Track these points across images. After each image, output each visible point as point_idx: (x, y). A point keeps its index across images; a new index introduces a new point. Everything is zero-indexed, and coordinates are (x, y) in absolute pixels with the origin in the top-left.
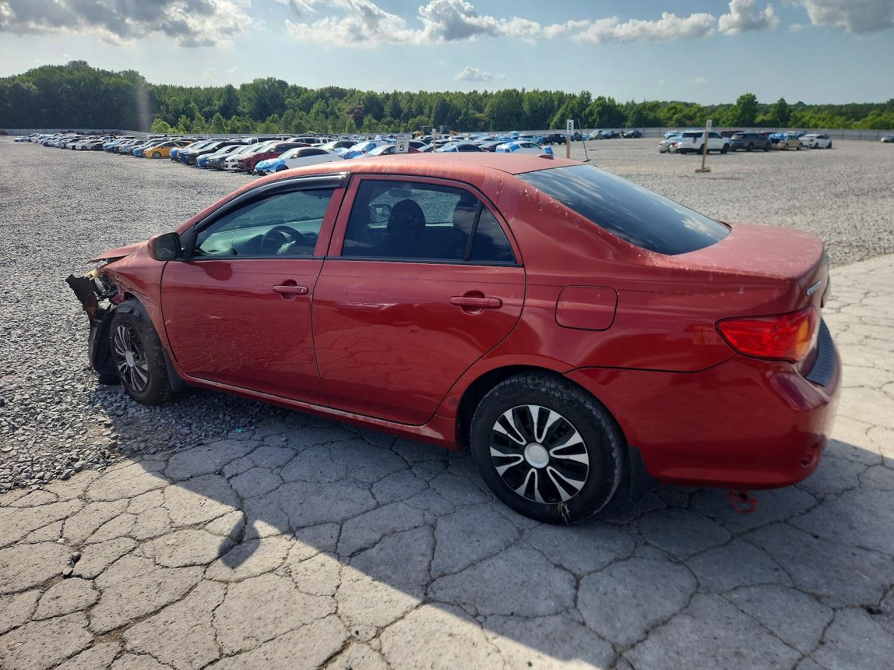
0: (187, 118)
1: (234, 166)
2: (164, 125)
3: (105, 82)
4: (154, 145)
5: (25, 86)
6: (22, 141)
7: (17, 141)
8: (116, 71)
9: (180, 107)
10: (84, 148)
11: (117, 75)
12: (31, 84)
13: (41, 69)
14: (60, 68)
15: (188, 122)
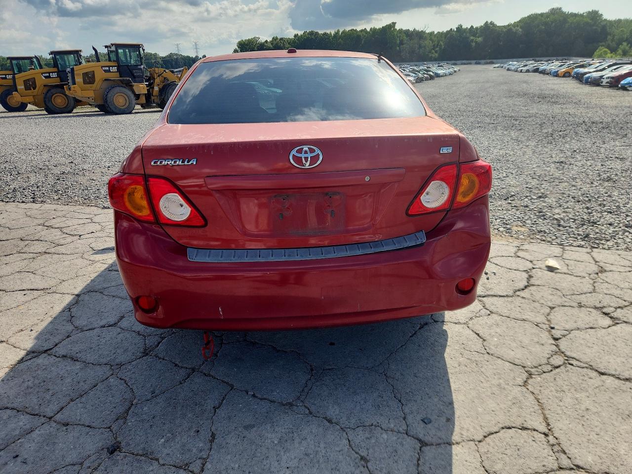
0: (628, 45)
1: (607, 83)
2: (605, 51)
3: (571, 21)
4: (568, 67)
5: (514, 30)
6: (498, 67)
7: (495, 67)
8: (581, 12)
9: (625, 36)
10: (528, 71)
11: (582, 15)
12: (518, 28)
13: (529, 17)
14: (542, 15)
15: (627, 48)
